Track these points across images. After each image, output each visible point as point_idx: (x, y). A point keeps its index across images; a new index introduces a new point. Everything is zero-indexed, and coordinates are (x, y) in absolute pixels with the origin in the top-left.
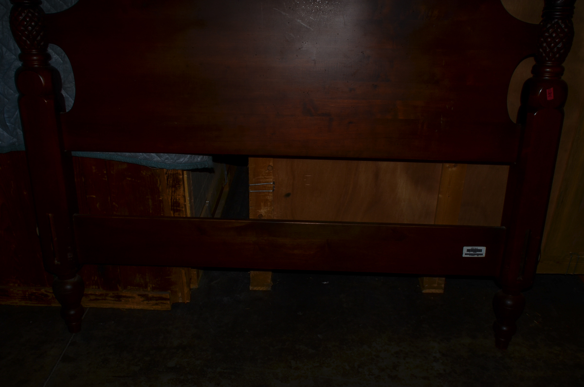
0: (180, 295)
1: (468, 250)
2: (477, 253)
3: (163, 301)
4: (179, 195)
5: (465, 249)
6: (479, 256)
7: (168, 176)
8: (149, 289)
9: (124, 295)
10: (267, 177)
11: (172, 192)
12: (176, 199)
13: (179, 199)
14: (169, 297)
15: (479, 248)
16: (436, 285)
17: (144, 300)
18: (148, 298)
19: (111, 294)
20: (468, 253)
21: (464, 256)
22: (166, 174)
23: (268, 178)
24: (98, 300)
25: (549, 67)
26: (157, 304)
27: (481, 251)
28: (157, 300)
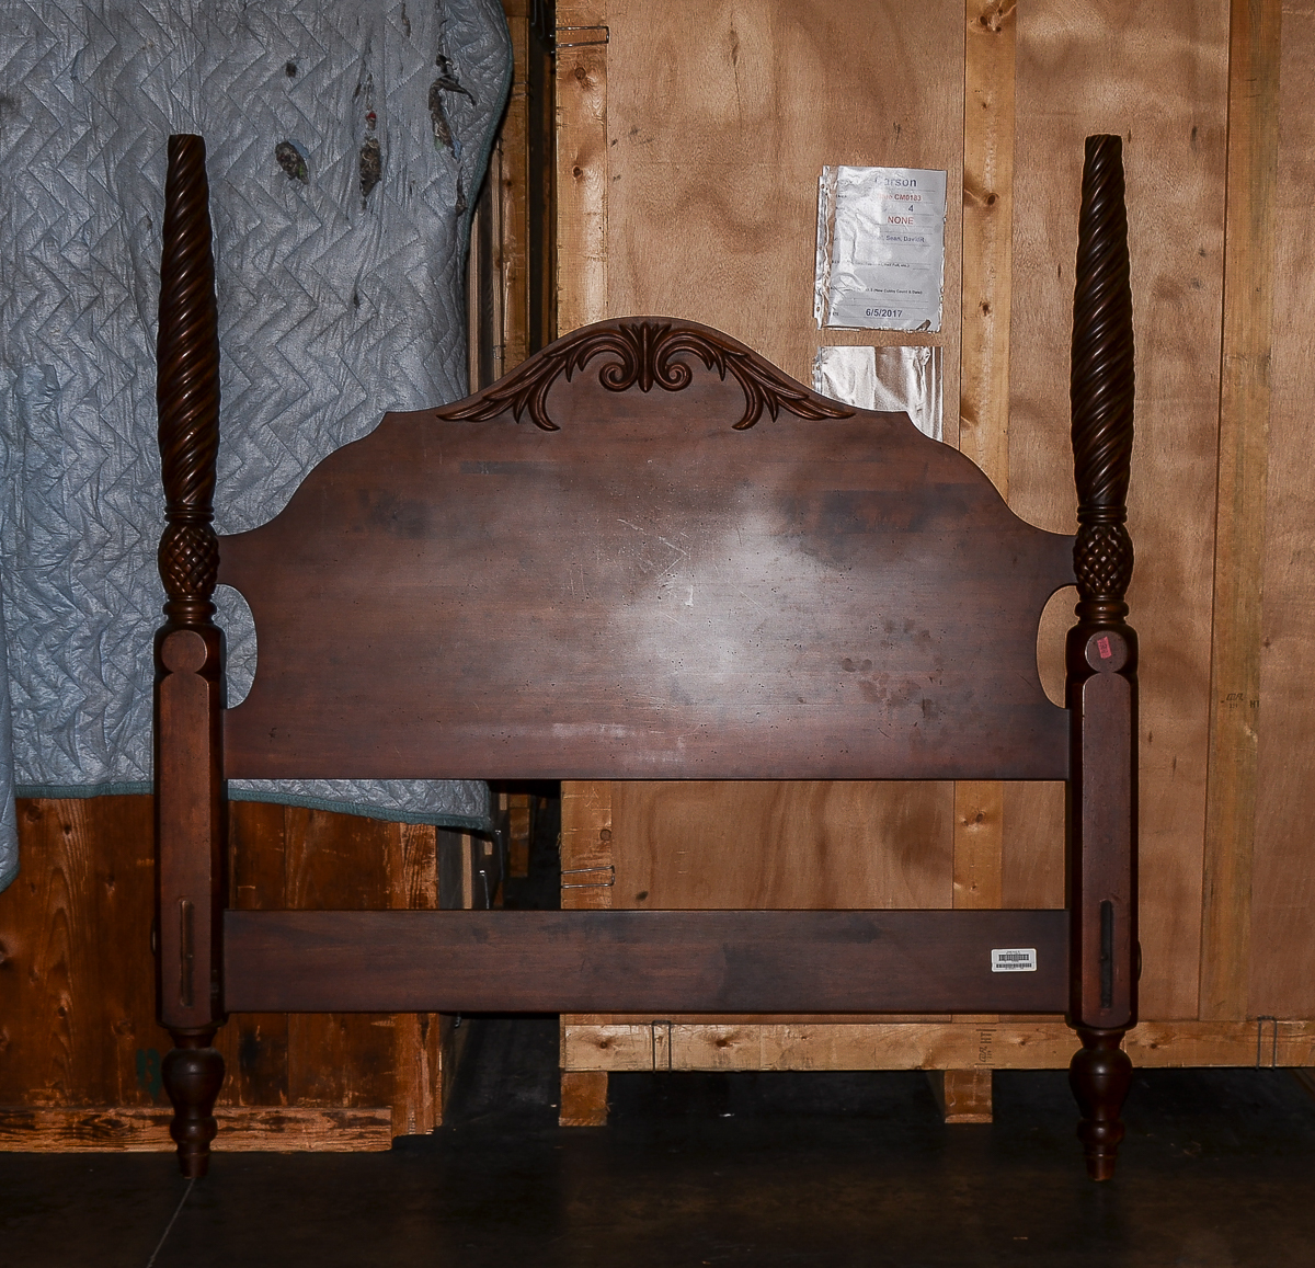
0: (412, 1115)
1: (1002, 957)
2: (1020, 962)
3: (374, 1128)
4: (426, 881)
5: (996, 954)
6: (1025, 969)
7: (408, 841)
8: (346, 1102)
9: (292, 1115)
10: (600, 855)
11: (413, 874)
12: (421, 889)
13: (427, 890)
14: (388, 1118)
15: (1023, 951)
16: (973, 1103)
17: (334, 1128)
18: (344, 1123)
19: (263, 1113)
20: (1003, 962)
21: (994, 969)
22: (405, 836)
23: (601, 858)
24: (233, 1130)
25: (1102, 604)
26: (361, 1136)
27: (1026, 957)
28: (362, 1126)
